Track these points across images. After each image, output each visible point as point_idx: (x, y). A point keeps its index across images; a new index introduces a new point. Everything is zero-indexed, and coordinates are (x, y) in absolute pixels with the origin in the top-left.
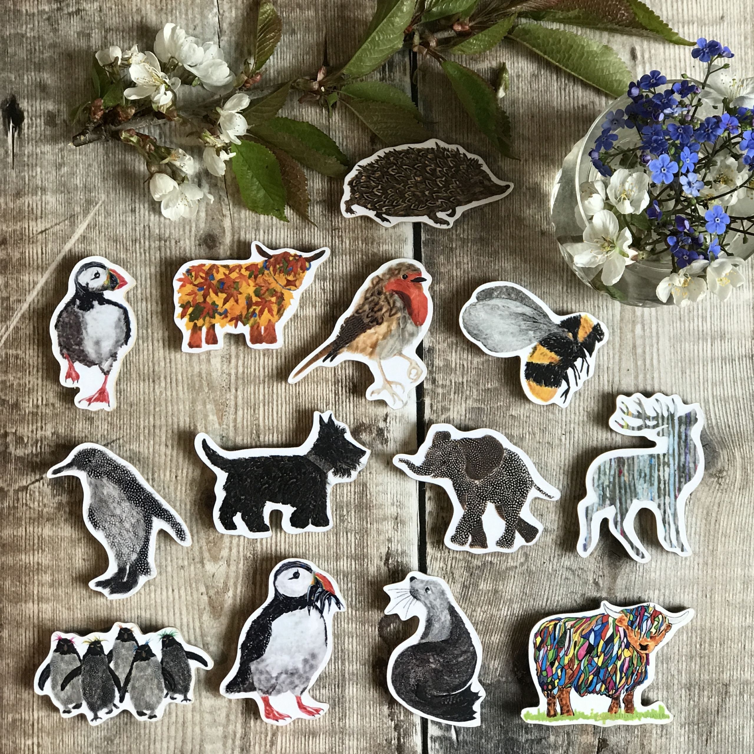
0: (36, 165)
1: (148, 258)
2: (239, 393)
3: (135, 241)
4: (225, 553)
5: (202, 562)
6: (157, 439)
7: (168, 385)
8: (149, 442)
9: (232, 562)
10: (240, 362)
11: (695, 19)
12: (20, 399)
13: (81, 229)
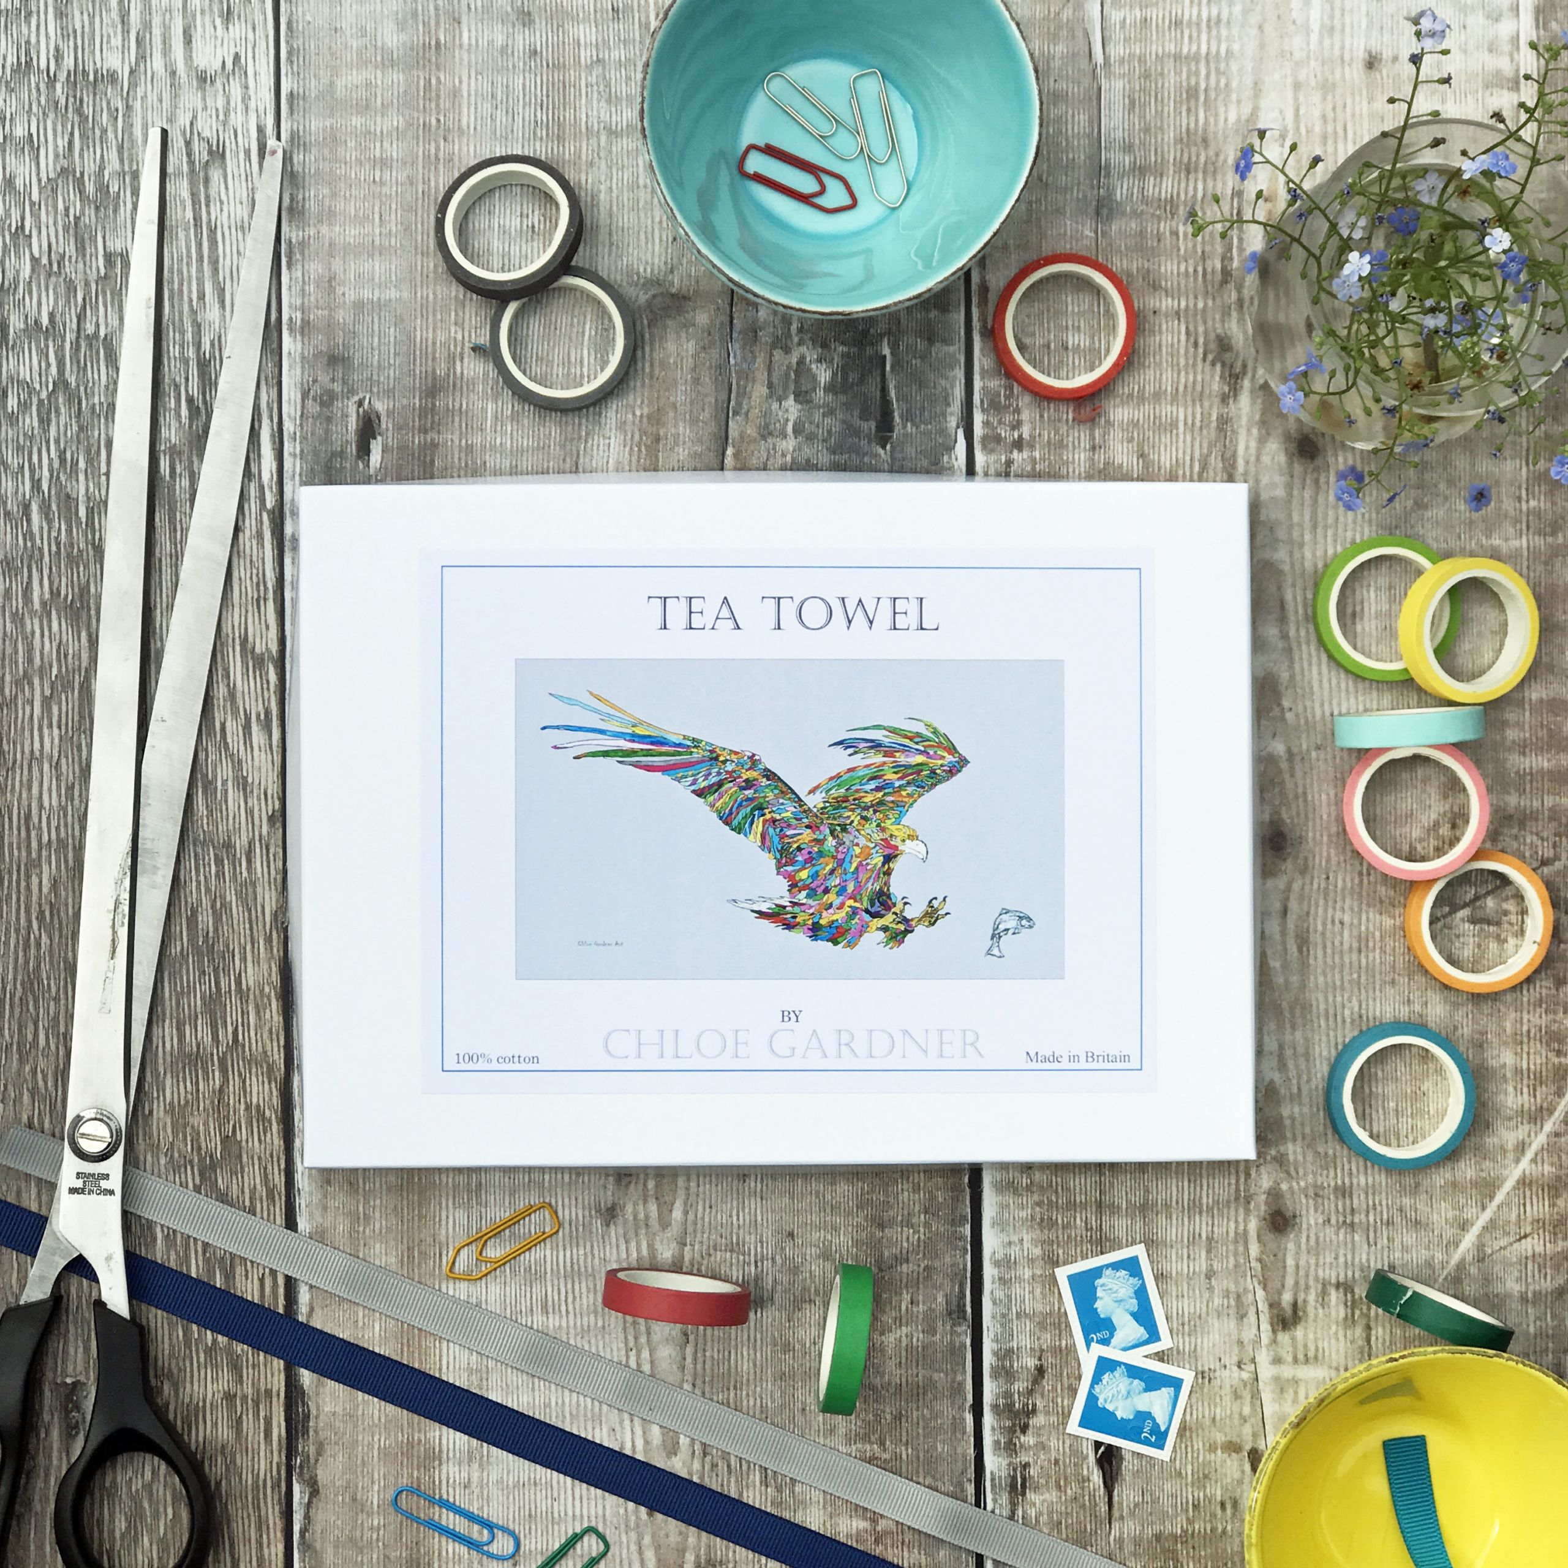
1: (1370, 1197)
3: (1389, 1223)
6: (1355, 933)
7: (1339, 1011)
8: (1367, 929)
12: (1553, 991)
13: (1468, 1241)
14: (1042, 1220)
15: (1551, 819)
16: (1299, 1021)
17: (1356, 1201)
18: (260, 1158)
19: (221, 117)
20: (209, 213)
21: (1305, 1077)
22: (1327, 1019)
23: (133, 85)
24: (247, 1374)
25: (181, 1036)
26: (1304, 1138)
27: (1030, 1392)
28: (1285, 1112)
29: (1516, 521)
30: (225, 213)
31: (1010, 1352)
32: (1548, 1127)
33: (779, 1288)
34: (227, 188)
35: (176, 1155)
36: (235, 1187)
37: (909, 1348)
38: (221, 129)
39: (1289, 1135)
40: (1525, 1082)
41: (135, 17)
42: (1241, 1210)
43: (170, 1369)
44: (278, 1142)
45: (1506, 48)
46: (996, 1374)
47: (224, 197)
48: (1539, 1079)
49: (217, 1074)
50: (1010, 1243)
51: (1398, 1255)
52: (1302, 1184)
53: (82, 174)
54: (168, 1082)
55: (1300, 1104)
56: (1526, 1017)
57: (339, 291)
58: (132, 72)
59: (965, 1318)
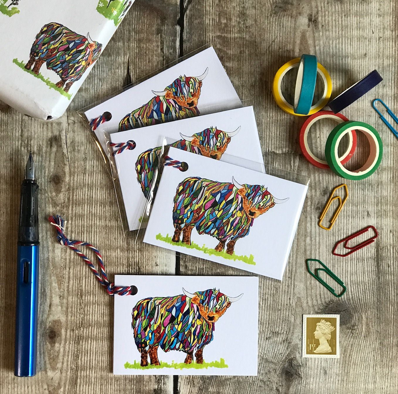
2: (71, 271)
4: (59, 365)
5: (46, 370)
9: (64, 371)
11: (349, 55)
42: (72, 185)
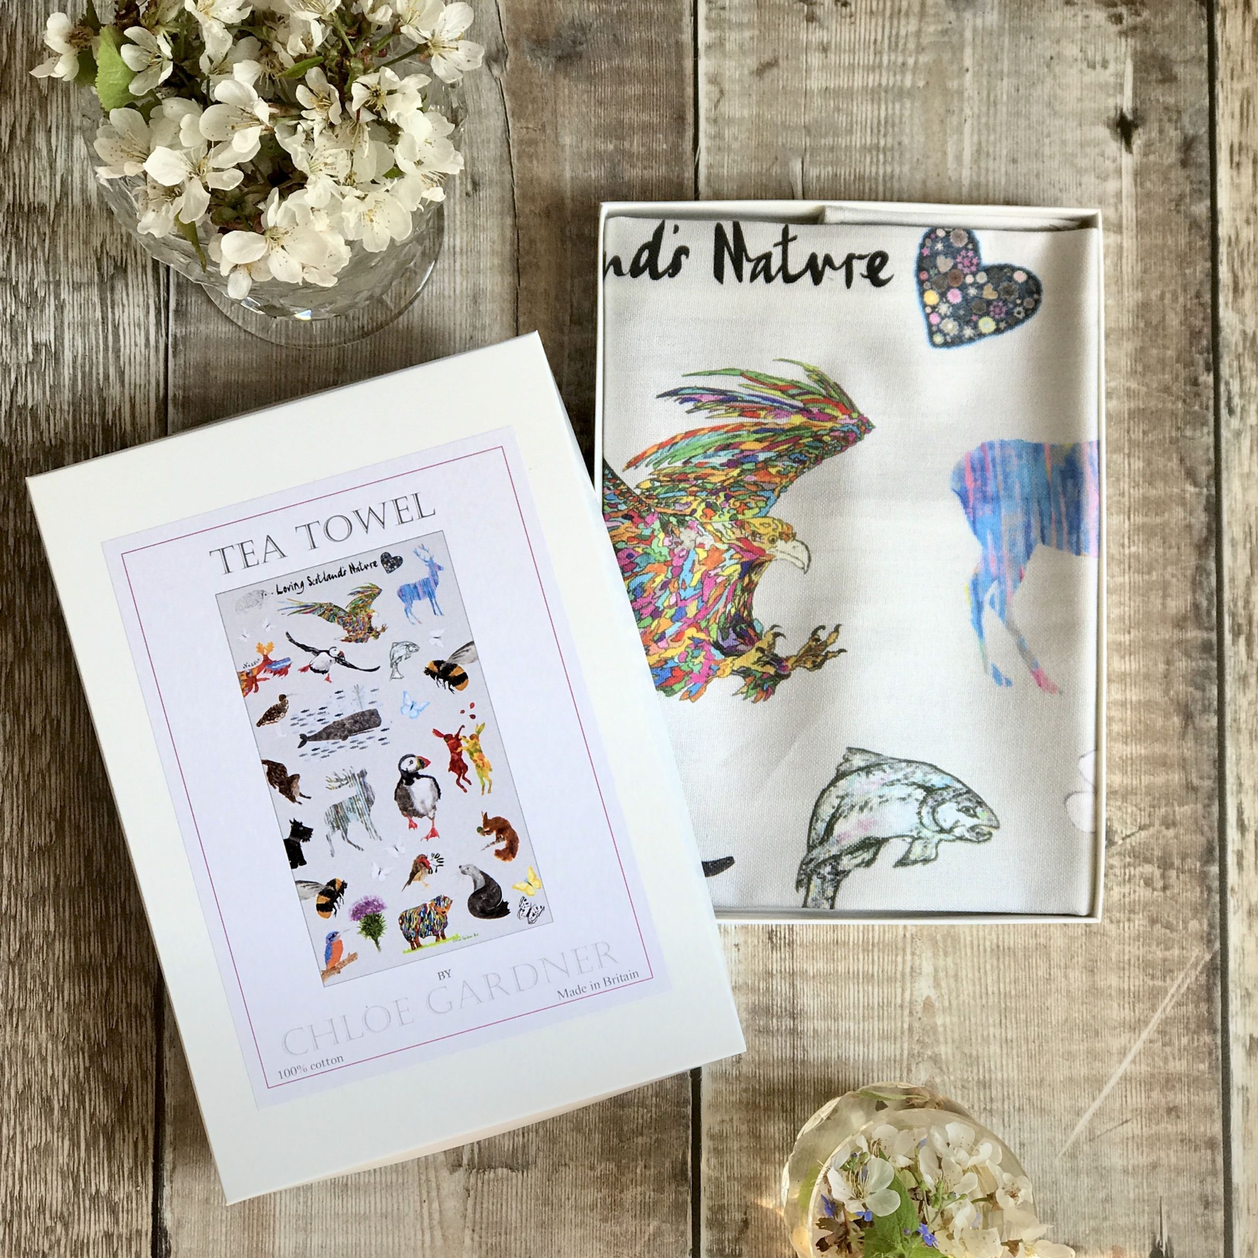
0: (1134, 1201)
1: (1005, 1089)
3: (1020, 1110)
7: (981, 942)
10: (900, 968)
12: (1149, 929)
13: (1082, 1124)
14: (748, 1103)
15: (1148, 794)
16: (950, 949)
17: (994, 1092)
18: (136, 1047)
19: (125, 240)
20: (113, 313)
21: (954, 994)
22: (972, 948)
23: (58, 215)
24: (123, 1217)
25: (78, 949)
26: (953, 1041)
27: (737, 1240)
28: (939, 1021)
29: (1121, 562)
30: (126, 314)
31: (721, 1208)
32: (1145, 1035)
33: (541, 1154)
34: (128, 295)
35: (71, 1043)
36: (116, 1068)
37: (643, 1204)
38: (124, 249)
39: (942, 1039)
40: (1126, 999)
41: (60, 163)
43: (62, 1213)
44: (151, 1035)
45: (1112, 201)
46: (711, 1225)
47: (125, 302)
48: (1137, 997)
49: (105, 980)
50: (723, 1121)
51: (1027, 1135)
52: (952, 1078)
53: (17, 282)
54: (66, 985)
55: (951, 1015)
56: (1127, 949)
57: (213, 374)
58: (57, 205)
59: (686, 1180)
